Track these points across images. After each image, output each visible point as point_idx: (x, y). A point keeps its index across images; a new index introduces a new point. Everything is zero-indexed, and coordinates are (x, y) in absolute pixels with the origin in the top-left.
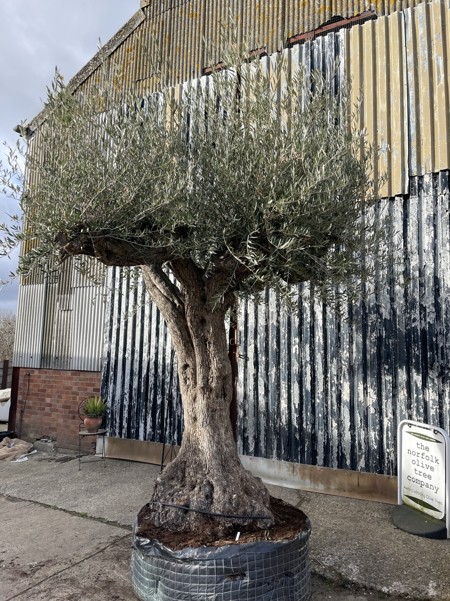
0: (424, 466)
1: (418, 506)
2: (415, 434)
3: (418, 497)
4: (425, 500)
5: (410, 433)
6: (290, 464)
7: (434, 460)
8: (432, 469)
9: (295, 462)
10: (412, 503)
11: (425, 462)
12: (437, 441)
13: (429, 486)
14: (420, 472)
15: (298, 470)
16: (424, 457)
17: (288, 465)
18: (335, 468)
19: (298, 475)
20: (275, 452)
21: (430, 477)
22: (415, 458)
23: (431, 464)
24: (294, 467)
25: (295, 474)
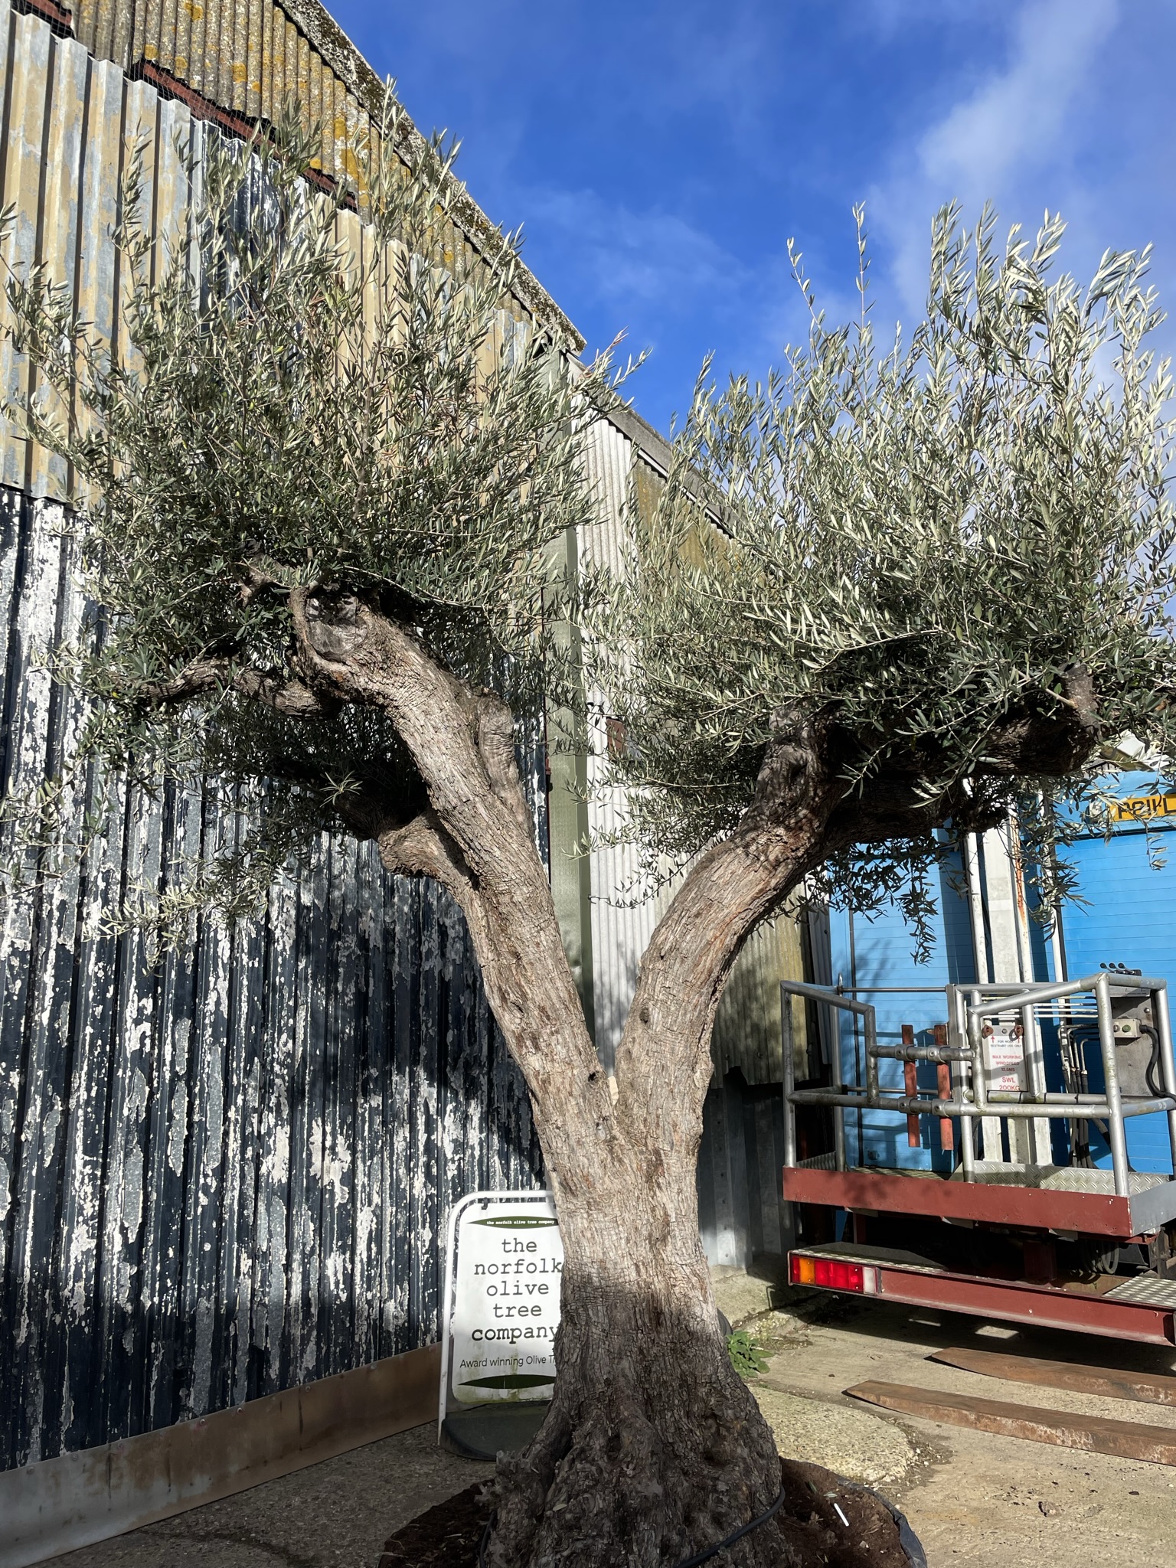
0: (523, 1289)
2: (497, 1222)
3: (505, 1370)
4: (524, 1370)
5: (483, 1222)
6: (94, 1455)
7: (549, 1267)
8: (543, 1289)
9: (115, 1438)
10: (484, 1393)
11: (525, 1278)
12: (557, 1222)
13: (535, 1333)
14: (509, 1309)
15: (123, 1463)
16: (521, 1268)
17: (89, 1461)
18: (242, 1404)
19: (126, 1480)
20: (36, 1432)
21: (536, 1310)
22: (497, 1280)
23: (538, 1279)
24: (109, 1460)
25: (113, 1481)
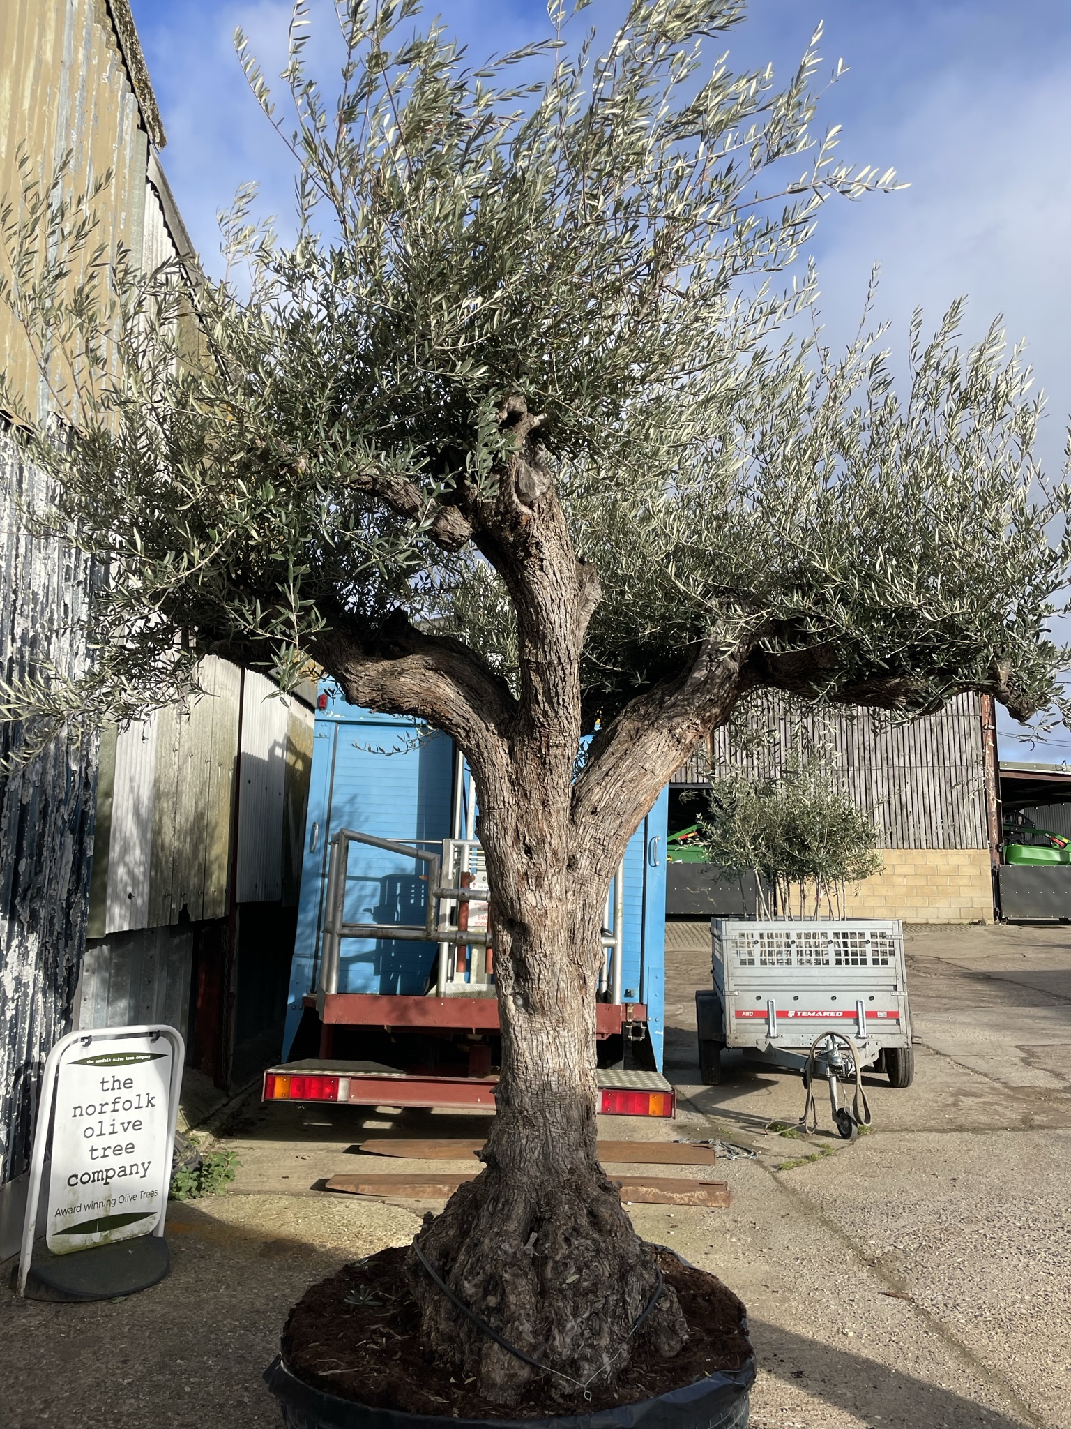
0: (118, 1128)
1: (96, 1237)
2: (97, 1061)
3: (98, 1213)
4: (116, 1211)
5: (83, 1062)
7: (144, 1102)
8: (137, 1125)
10: (78, 1240)
11: (122, 1116)
12: (154, 1056)
13: (128, 1172)
14: (105, 1149)
16: (118, 1106)
21: (130, 1148)
22: (93, 1121)
23: (133, 1115)
